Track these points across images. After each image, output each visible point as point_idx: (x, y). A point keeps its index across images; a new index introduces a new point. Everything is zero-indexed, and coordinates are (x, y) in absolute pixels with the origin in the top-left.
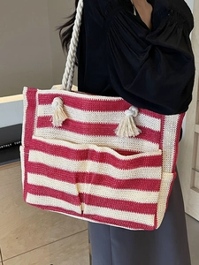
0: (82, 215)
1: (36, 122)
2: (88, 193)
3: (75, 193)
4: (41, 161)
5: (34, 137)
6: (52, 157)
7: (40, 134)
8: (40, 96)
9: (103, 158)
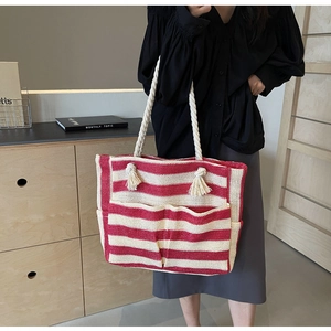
0: (163, 268)
1: (111, 187)
2: (168, 248)
3: (157, 250)
4: (121, 224)
5: (111, 202)
6: (131, 219)
7: (116, 198)
8: (114, 163)
9: (179, 216)
